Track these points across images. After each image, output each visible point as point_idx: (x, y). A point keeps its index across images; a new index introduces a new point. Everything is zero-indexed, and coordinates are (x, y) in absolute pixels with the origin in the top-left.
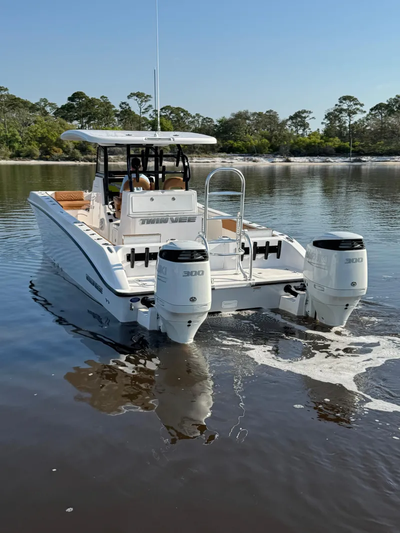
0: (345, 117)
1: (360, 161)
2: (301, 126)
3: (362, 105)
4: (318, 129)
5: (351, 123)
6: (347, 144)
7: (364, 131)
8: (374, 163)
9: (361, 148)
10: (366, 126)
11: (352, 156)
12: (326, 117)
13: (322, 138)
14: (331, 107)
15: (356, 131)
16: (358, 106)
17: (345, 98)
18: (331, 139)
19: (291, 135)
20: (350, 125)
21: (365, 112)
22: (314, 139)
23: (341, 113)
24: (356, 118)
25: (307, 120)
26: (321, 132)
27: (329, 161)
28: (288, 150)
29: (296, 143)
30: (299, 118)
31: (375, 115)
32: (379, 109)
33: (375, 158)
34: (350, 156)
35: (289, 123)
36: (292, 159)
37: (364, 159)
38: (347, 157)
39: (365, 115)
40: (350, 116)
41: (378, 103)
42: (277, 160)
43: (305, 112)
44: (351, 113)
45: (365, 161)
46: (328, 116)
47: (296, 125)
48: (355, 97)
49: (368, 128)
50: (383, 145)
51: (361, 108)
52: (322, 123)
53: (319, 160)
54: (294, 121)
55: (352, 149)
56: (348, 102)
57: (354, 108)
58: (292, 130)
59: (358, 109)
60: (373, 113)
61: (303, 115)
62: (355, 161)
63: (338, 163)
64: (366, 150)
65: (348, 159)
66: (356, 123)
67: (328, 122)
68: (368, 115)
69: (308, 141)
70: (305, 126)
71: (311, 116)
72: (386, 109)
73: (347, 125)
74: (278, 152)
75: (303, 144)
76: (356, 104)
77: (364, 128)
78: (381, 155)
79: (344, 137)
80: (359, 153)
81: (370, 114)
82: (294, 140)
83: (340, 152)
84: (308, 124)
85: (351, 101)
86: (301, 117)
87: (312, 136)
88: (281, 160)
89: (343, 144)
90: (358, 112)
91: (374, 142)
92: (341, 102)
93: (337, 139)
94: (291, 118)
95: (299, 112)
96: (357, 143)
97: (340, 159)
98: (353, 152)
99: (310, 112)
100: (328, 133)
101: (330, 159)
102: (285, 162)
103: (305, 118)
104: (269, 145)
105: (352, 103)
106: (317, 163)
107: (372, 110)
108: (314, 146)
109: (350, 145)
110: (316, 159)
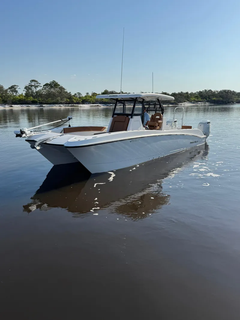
0: (33, 88)
1: (42, 106)
2: (14, 92)
3: (40, 84)
4: (22, 93)
5: (37, 91)
6: (36, 99)
7: (42, 94)
8: (48, 107)
9: (42, 101)
10: (43, 92)
11: (39, 104)
12: (25, 88)
13: (25, 97)
14: (27, 84)
15: (39, 94)
16: (39, 84)
17: (33, 81)
18: (29, 97)
19: (11, 96)
20: (36, 92)
21: (41, 87)
22: (21, 97)
23: (32, 87)
24: (38, 89)
25: (17, 89)
26: (24, 94)
27: (30, 107)
28: (11, 102)
29: (14, 99)
30: (13, 88)
31: (45, 88)
32: (46, 86)
33: (48, 105)
34: (38, 104)
35: (9, 90)
36: (13, 106)
37: (44, 105)
38: (37, 105)
39: (42, 88)
40: (36, 88)
41: (46, 83)
42: (6, 106)
43: (15, 86)
44: (36, 87)
45: (44, 106)
46: (26, 88)
47: (12, 91)
48: (37, 80)
49: (43, 93)
50: (50, 100)
51: (40, 85)
52: (24, 91)
53: (25, 106)
54: (11, 89)
55: (38, 101)
56: (34, 82)
57: (37, 84)
58: (11, 93)
59: (38, 85)
60: (45, 87)
61: (15, 87)
62: (40, 106)
63: (33, 107)
64: (44, 102)
65: (37, 106)
66: (38, 91)
67: (26, 90)
68: (43, 88)
69: (19, 98)
70: (16, 92)
71: (18, 87)
72: (50, 85)
73: (35, 92)
74: (6, 103)
75: (17, 99)
76: (38, 83)
77: (42, 93)
78: (50, 104)
79: (34, 97)
80: (41, 103)
81: (43, 87)
82: (13, 98)
83: (34, 103)
84: (17, 91)
85: (35, 82)
86: (14, 88)
87: (20, 96)
88: (9, 106)
89: (34, 99)
90: (39, 86)
91: (47, 99)
92: (31, 82)
93: (31, 97)
94: (10, 88)
95: (13, 86)
96: (40, 99)
97: (34, 106)
98: (39, 102)
99: (18, 86)
100: (27, 95)
101: (30, 106)
102: (10, 107)
103: (16, 88)
104: (2, 100)
105: (36, 83)
106: (25, 107)
107: (44, 86)
108: (22, 100)
109: (37, 100)
110: (24, 106)
